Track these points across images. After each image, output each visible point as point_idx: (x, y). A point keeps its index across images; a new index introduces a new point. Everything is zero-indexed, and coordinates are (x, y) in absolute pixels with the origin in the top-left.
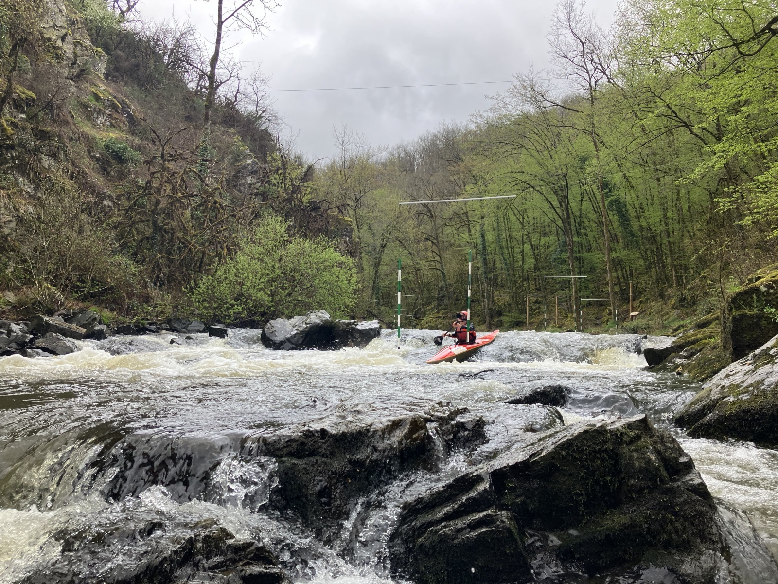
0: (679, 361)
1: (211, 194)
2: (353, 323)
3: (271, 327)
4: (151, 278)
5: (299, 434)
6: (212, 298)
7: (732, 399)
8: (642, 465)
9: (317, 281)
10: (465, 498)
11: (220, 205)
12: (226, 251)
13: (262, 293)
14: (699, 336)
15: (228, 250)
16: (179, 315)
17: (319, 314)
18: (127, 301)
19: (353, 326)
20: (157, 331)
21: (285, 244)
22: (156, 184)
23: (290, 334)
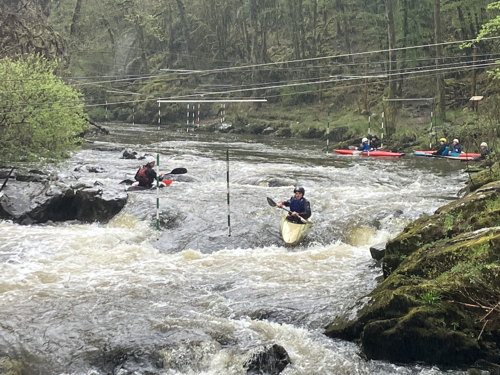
3: (7, 199)
19: (98, 196)
23: (30, 208)
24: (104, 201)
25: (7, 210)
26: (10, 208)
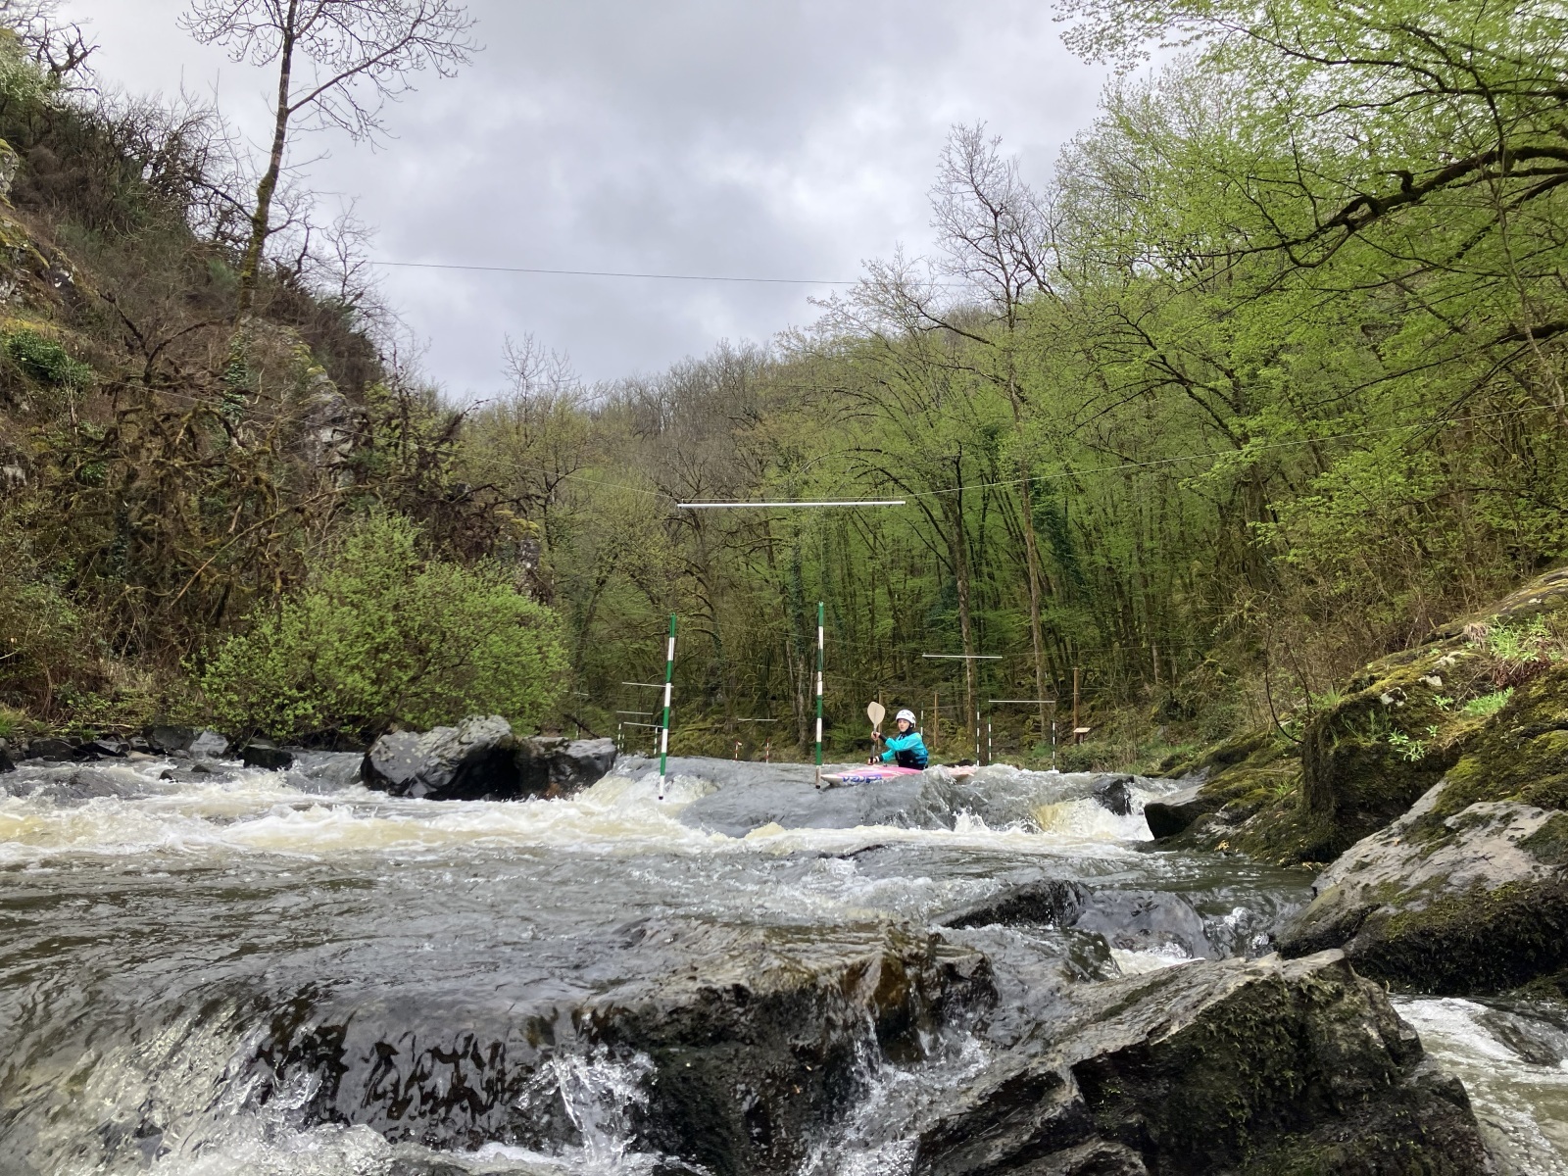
0: (1214, 828)
1: (249, 462)
2: (561, 744)
3: (383, 750)
4: (108, 636)
5: (694, 997)
6: (247, 684)
7: (1392, 911)
8: (1355, 1047)
9: (477, 653)
10: (1038, 1121)
11: (269, 487)
12: (279, 583)
13: (357, 676)
14: (1247, 782)
15: (285, 581)
16: (172, 717)
17: (488, 723)
18: (51, 686)
19: (561, 749)
20: (120, 755)
21: (408, 574)
22: (130, 436)
23: (426, 766)
24: (570, 757)
26: (386, 765)
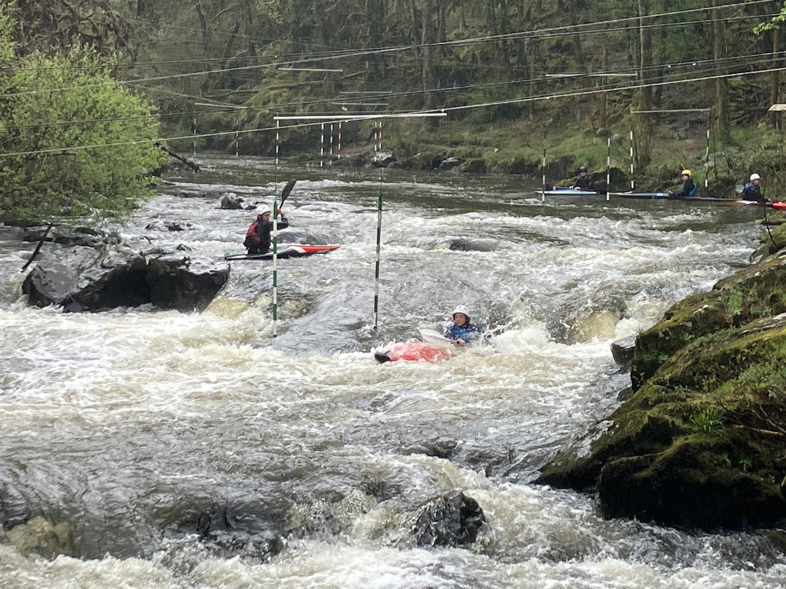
23: (78, 287)
24: (192, 274)
25: (41, 291)
26: (47, 288)
